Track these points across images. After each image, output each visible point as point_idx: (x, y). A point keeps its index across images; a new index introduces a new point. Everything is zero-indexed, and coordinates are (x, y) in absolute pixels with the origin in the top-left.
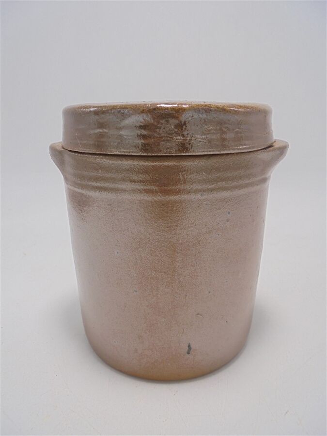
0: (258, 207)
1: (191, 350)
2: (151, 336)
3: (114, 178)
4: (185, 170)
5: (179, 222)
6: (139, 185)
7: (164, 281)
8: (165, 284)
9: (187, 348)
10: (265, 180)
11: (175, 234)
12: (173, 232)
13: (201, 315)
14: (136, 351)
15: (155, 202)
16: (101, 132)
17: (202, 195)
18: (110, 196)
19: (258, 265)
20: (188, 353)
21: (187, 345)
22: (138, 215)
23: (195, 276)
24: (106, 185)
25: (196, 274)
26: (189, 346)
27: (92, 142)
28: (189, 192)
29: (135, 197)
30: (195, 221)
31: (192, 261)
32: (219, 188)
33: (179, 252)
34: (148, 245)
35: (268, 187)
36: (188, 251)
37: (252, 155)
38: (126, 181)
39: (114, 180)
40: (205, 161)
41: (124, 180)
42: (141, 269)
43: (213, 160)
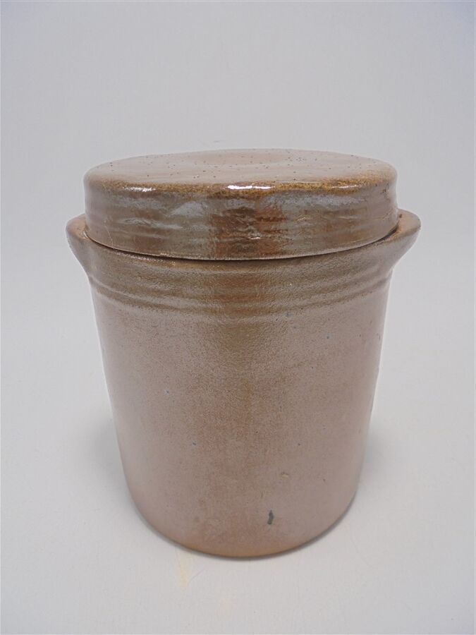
0: (371, 322)
1: (274, 519)
2: (217, 501)
3: (159, 291)
4: (263, 281)
5: (255, 353)
6: (196, 302)
7: (234, 431)
8: (236, 435)
9: (268, 517)
10: (382, 283)
11: (250, 369)
12: (247, 367)
13: (287, 474)
14: (197, 519)
15: (220, 325)
16: (140, 223)
17: (288, 315)
18: (155, 314)
19: (371, 397)
20: (270, 523)
21: (268, 513)
22: (195, 343)
23: (278, 424)
24: (149, 299)
25: (279, 422)
26: (271, 514)
27: (128, 237)
28: (269, 312)
29: (190, 319)
30: (278, 351)
31: (274, 405)
32: (313, 304)
33: (255, 392)
34: (211, 383)
35: (387, 291)
36: (268, 391)
37: (364, 252)
38: (178, 296)
39: (159, 293)
40: (292, 266)
41: (174, 295)
42: (202, 415)
43: (306, 265)
